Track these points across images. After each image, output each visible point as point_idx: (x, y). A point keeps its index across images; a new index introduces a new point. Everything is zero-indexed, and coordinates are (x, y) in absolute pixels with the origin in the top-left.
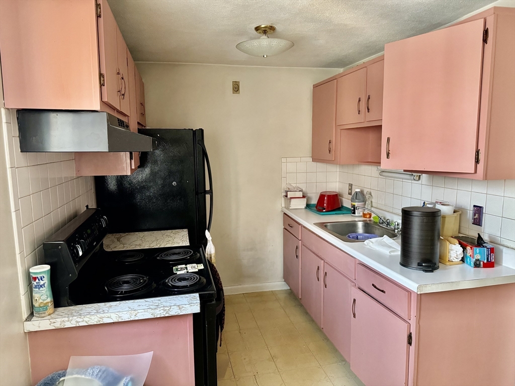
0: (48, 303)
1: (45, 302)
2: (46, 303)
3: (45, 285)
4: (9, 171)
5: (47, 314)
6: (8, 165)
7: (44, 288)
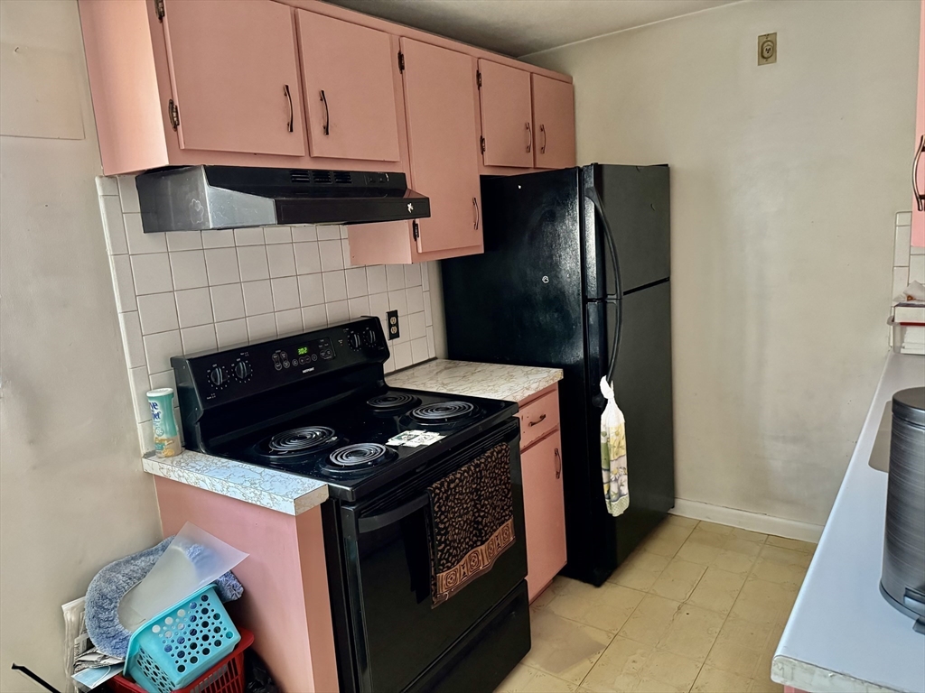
0: (164, 440)
1: (160, 438)
2: (162, 440)
3: (160, 415)
4: (111, 259)
5: (163, 455)
6: (109, 251)
7: (158, 420)
